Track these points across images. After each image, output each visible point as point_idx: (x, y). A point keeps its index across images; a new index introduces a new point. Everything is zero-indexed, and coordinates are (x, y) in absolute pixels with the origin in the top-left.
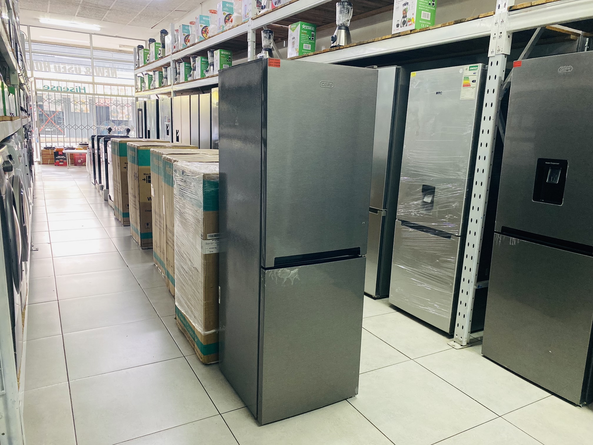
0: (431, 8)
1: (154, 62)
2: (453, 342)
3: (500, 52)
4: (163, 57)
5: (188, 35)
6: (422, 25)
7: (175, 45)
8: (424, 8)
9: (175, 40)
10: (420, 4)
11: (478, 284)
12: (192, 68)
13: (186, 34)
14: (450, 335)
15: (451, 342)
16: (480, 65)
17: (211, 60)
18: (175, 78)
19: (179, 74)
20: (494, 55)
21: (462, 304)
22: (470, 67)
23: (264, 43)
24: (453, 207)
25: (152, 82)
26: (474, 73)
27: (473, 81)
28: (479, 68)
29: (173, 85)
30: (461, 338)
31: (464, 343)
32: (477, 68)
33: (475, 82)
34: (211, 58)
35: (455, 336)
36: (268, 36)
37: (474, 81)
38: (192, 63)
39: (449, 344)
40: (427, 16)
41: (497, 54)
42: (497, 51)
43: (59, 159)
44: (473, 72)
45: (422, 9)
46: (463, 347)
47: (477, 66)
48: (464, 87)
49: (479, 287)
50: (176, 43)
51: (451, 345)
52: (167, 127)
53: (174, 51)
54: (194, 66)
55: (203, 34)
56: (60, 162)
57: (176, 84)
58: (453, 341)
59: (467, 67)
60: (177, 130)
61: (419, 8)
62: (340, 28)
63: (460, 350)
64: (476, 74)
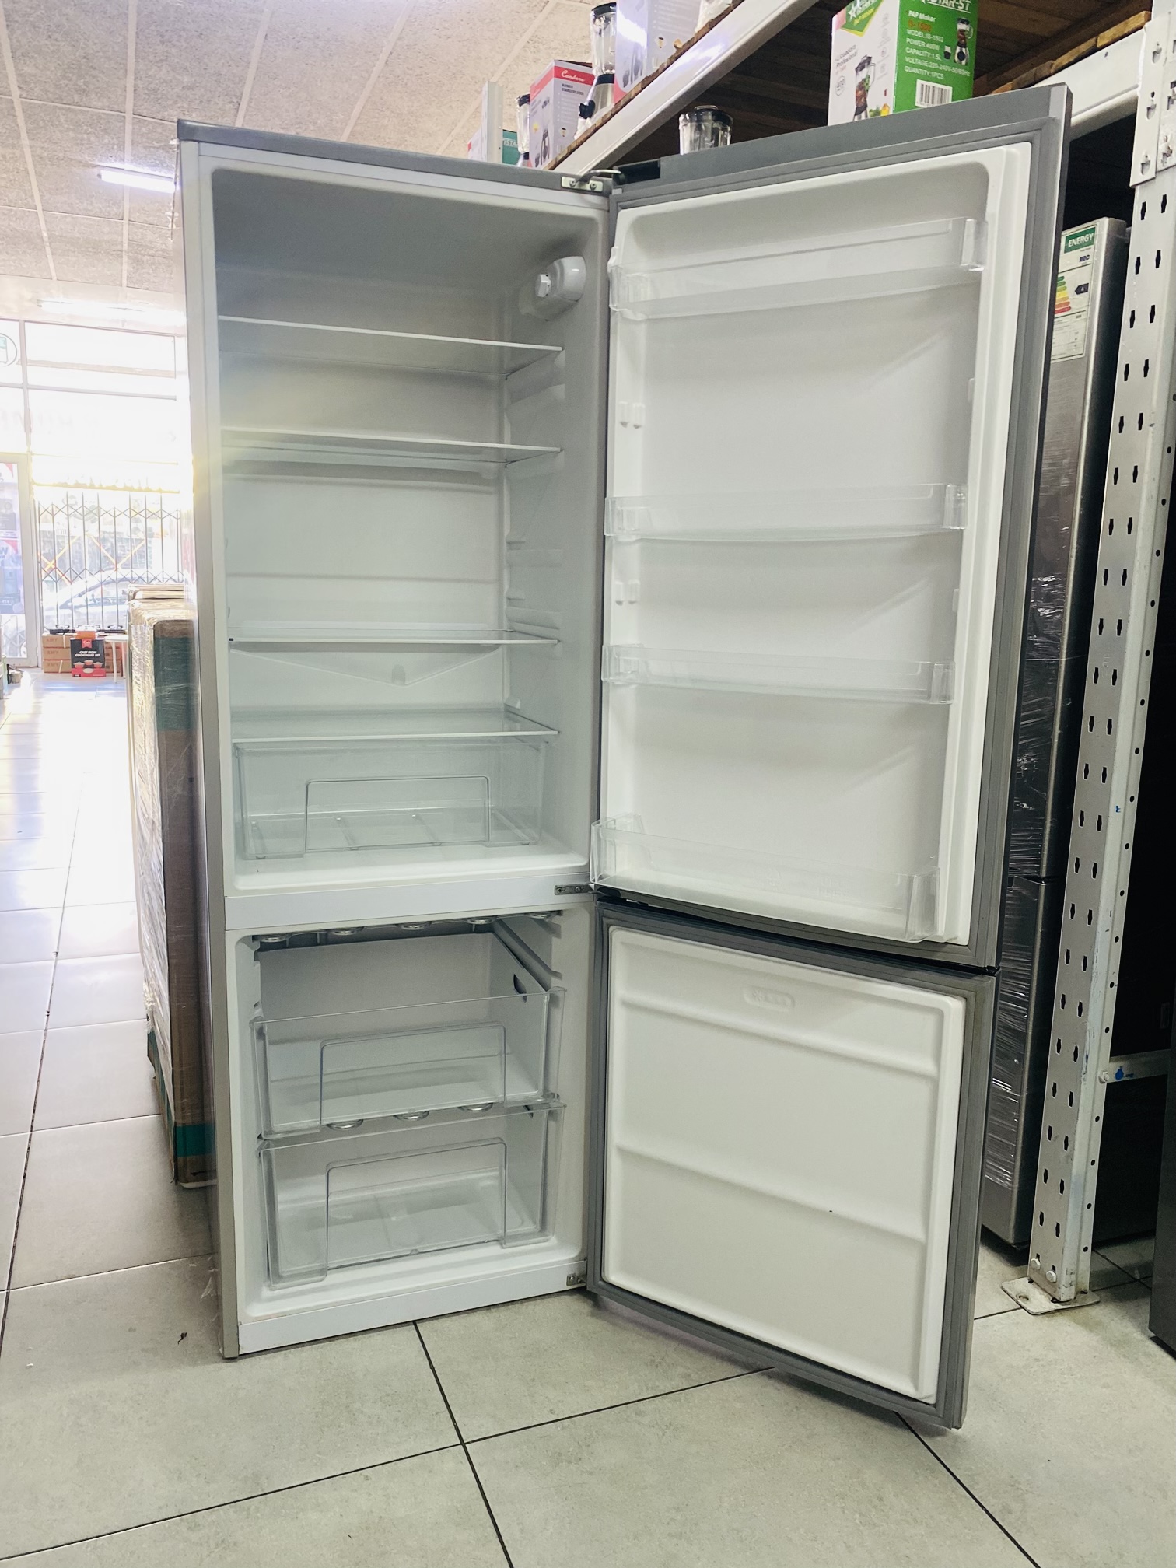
0: (954, 70)
2: (1025, 1280)
3: (1173, 160)
8: (924, 68)
10: (909, 56)
11: (1115, 1067)
14: (1016, 1253)
15: (1021, 1285)
16: (1102, 224)
20: (1150, 174)
21: (1053, 1138)
22: (1069, 239)
26: (1082, 259)
27: (1080, 287)
28: (1101, 236)
30: (1052, 1272)
31: (1066, 1293)
32: (1091, 236)
33: (1086, 291)
35: (1033, 1259)
37: (1083, 289)
39: (1006, 1289)
40: (936, 97)
41: (1161, 168)
42: (1161, 157)
43: (82, 659)
44: (1079, 253)
45: (916, 71)
46: (1060, 1307)
47: (1093, 230)
49: (1119, 1074)
51: (1013, 1295)
56: (86, 667)
58: (1024, 1276)
61: (908, 69)
63: (1046, 1318)
64: (1087, 262)
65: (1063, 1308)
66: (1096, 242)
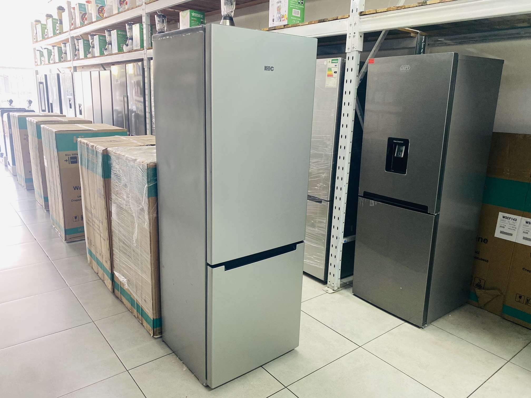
1: (52, 37)
3: (355, 49)
4: (62, 33)
5: (85, 14)
6: (294, 21)
7: (72, 22)
8: (294, 6)
9: (72, 18)
10: (291, 3)
11: (344, 240)
12: (91, 45)
13: (83, 12)
14: (324, 282)
15: (325, 288)
16: (340, 59)
17: (109, 39)
18: (75, 54)
19: (79, 50)
20: (350, 51)
21: (332, 256)
22: (332, 60)
23: (158, 27)
24: (323, 177)
25: (52, 57)
26: (335, 66)
28: (339, 62)
29: (73, 61)
30: (332, 285)
31: (336, 288)
33: (336, 73)
34: (108, 37)
35: (328, 283)
36: (162, 20)
38: (91, 41)
39: (323, 289)
40: (297, 13)
41: (352, 50)
42: (352, 48)
44: (335, 64)
47: (338, 60)
48: (328, 77)
49: (345, 241)
50: (74, 20)
51: (325, 291)
52: (70, 101)
53: (71, 28)
54: (93, 43)
55: (100, 14)
57: (75, 60)
58: (327, 286)
59: (330, 60)
60: (79, 104)
61: (291, 6)
62: (225, 18)
63: (332, 294)
64: (337, 67)
65: (335, 291)
66: (338, 62)
